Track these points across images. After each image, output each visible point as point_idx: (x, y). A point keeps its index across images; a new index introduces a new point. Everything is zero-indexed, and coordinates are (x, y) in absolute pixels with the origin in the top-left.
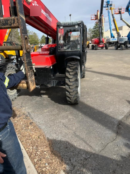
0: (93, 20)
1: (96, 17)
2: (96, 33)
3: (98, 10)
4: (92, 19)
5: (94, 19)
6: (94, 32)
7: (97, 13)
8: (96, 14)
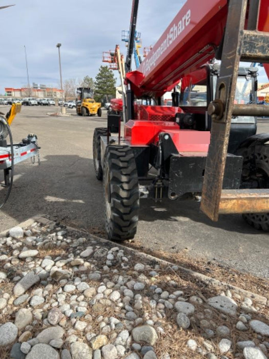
0: (107, 61)
1: (113, 57)
2: (103, 86)
3: (117, 46)
4: (106, 59)
5: (110, 60)
6: (97, 84)
7: (116, 51)
8: (113, 52)
